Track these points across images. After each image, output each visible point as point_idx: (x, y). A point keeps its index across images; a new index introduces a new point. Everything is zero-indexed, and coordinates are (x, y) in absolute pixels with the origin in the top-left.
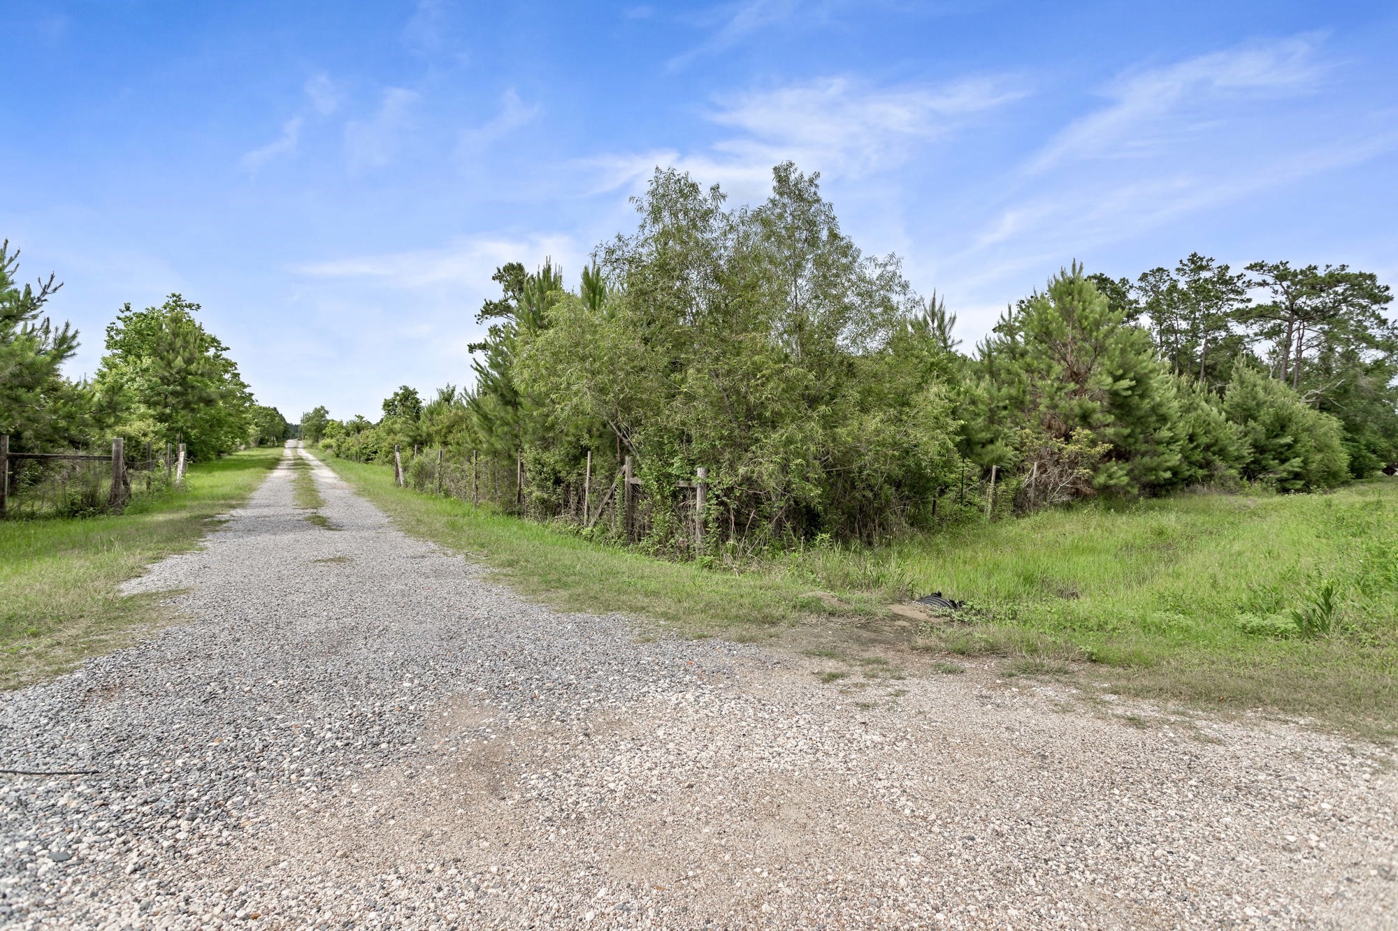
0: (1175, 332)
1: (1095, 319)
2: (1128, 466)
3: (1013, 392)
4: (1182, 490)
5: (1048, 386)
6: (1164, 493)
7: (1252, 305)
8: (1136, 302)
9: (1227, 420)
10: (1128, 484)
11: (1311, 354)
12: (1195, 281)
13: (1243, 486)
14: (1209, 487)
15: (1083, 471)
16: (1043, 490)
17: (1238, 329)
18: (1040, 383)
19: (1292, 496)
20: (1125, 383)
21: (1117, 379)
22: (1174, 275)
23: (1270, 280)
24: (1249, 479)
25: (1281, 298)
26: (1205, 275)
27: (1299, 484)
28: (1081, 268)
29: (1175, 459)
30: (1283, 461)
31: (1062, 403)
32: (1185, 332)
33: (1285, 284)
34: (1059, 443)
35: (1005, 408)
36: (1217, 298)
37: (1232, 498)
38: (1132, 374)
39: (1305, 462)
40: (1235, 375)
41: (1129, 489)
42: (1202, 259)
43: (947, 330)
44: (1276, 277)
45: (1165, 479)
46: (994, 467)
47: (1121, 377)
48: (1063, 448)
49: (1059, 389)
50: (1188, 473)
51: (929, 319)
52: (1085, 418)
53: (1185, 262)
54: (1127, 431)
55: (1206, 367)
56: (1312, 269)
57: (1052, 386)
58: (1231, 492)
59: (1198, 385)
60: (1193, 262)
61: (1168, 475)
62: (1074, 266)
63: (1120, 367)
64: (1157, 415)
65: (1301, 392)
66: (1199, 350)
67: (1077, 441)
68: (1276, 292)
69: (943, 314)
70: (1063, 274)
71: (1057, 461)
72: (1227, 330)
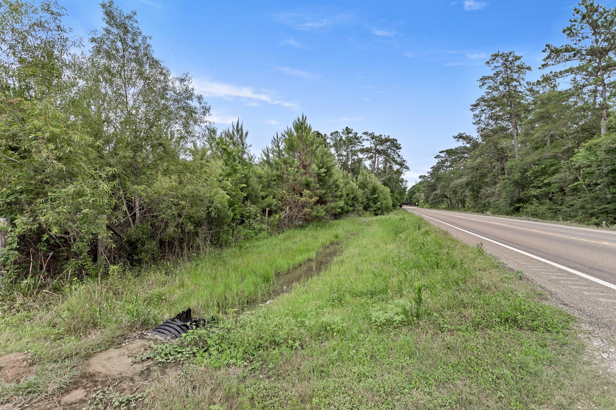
0: (342, 156)
1: (311, 141)
2: (325, 207)
3: (279, 173)
4: (345, 216)
5: (292, 170)
6: (339, 217)
7: (365, 147)
8: (330, 143)
9: (359, 189)
10: (325, 215)
11: (381, 166)
12: (348, 137)
13: (364, 213)
14: (354, 215)
15: (307, 210)
16: (290, 219)
17: (361, 156)
18: (289, 169)
19: (379, 217)
20: (323, 170)
21: (320, 168)
22: (341, 135)
23: (370, 139)
24: (366, 211)
25: (373, 145)
26: (351, 135)
27: (380, 212)
28: (306, 118)
29: (341, 203)
30: (375, 203)
31: (299, 178)
32: (345, 156)
33: (374, 140)
34: (297, 197)
35: (275, 180)
36: (355, 144)
37: (361, 218)
38: (325, 166)
39: (381, 204)
40: (361, 171)
41: (326, 217)
42: (349, 129)
43: (244, 139)
44: (371, 138)
45: (339, 212)
46: (267, 209)
47: (322, 167)
48: (299, 199)
49: (297, 172)
50: (347, 209)
51: (235, 133)
52: (307, 185)
53: (344, 130)
54: (324, 192)
55: (352, 169)
56: (381, 136)
57: (294, 170)
58: (360, 216)
59: (350, 175)
60: (347, 130)
61: (340, 210)
62: (303, 116)
63: (321, 163)
64: (335, 185)
65: (379, 179)
66: (350, 163)
67: (305, 196)
68: (371, 143)
69: (242, 130)
70: (298, 120)
71: (296, 205)
72: (358, 156)
